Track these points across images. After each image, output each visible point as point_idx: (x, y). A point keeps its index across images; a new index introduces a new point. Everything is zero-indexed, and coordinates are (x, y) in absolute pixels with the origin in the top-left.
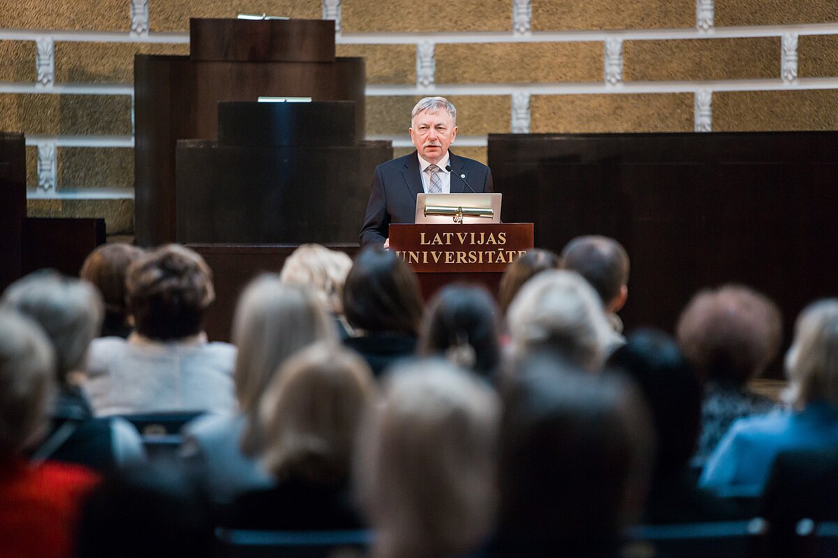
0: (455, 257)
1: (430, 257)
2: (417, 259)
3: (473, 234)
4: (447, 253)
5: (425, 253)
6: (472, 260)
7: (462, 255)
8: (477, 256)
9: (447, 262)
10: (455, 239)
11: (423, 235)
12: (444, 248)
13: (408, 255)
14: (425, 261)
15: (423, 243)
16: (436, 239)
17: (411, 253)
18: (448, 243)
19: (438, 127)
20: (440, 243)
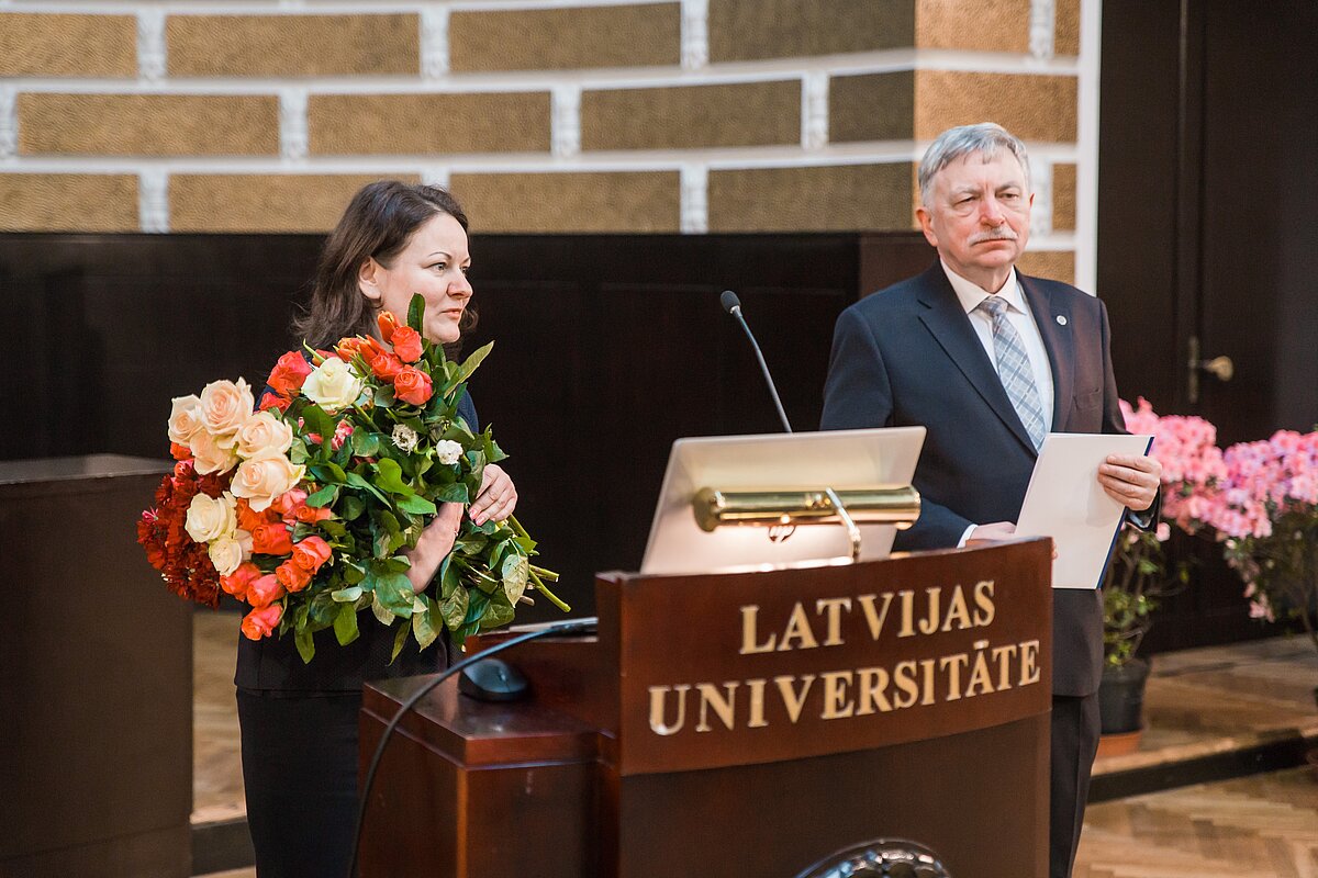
0: (853, 693)
1: (773, 699)
2: (727, 714)
3: (908, 597)
4: (830, 679)
5: (757, 687)
6: (905, 696)
7: (874, 680)
8: (919, 679)
9: (830, 713)
10: (853, 622)
11: (750, 613)
12: (822, 659)
13: (694, 697)
14: (757, 720)
15: (749, 646)
16: (796, 628)
17: (709, 692)
18: (834, 638)
19: (1003, 194)
20: (809, 642)
